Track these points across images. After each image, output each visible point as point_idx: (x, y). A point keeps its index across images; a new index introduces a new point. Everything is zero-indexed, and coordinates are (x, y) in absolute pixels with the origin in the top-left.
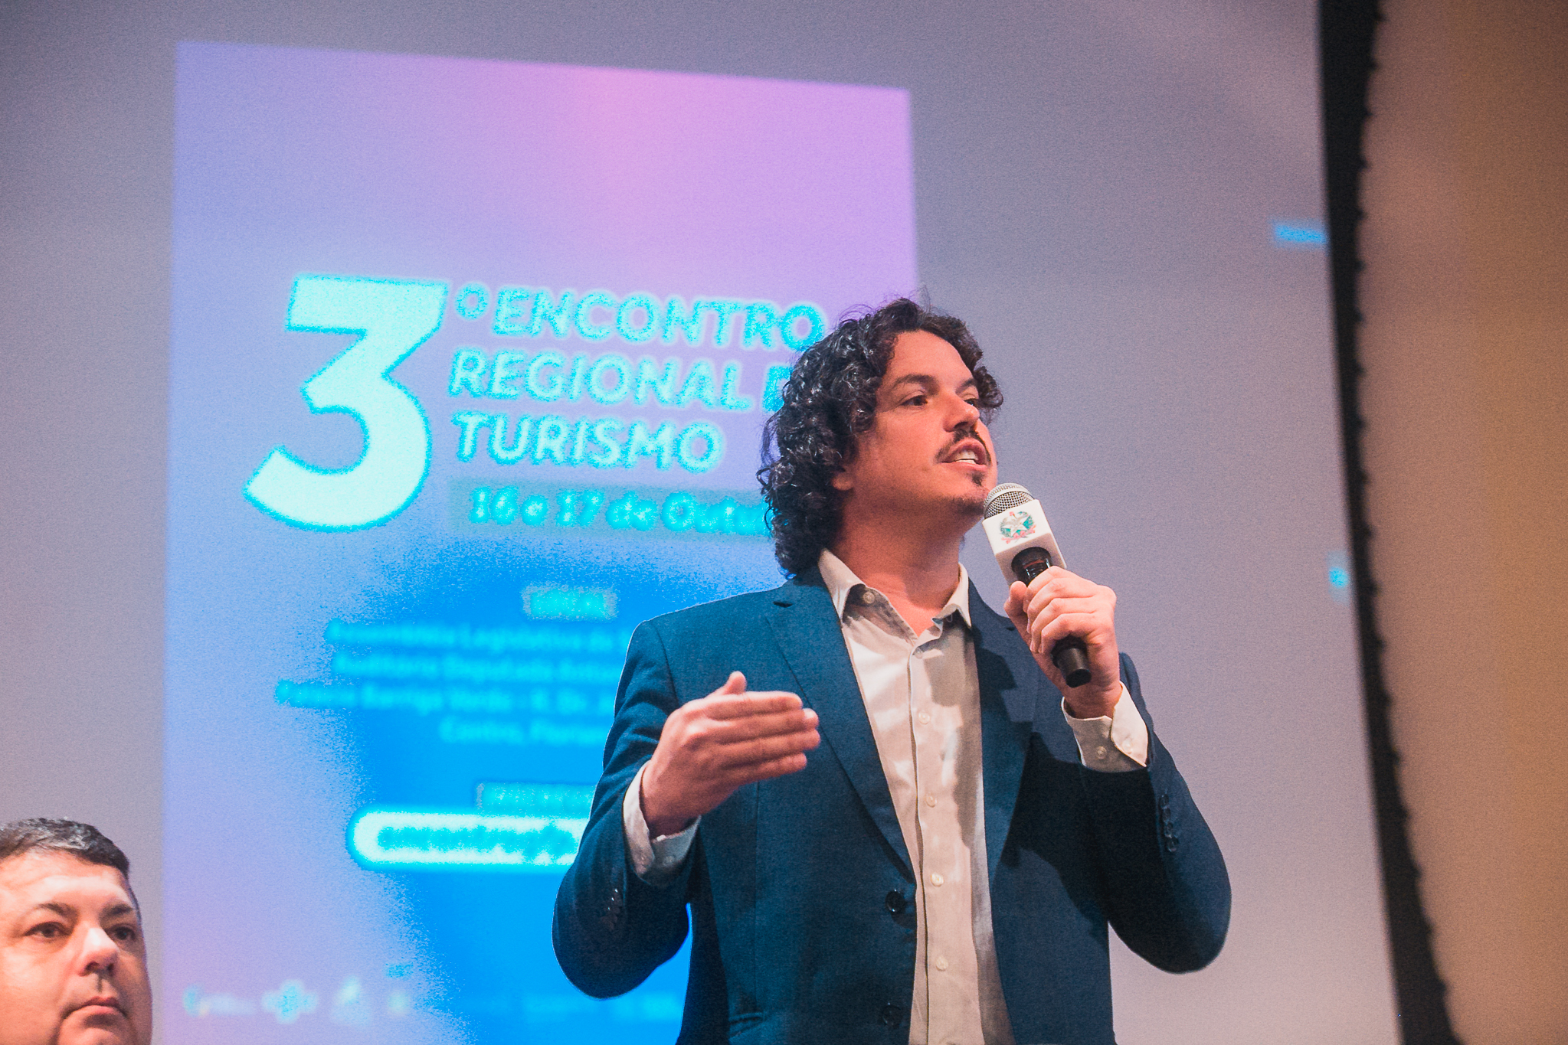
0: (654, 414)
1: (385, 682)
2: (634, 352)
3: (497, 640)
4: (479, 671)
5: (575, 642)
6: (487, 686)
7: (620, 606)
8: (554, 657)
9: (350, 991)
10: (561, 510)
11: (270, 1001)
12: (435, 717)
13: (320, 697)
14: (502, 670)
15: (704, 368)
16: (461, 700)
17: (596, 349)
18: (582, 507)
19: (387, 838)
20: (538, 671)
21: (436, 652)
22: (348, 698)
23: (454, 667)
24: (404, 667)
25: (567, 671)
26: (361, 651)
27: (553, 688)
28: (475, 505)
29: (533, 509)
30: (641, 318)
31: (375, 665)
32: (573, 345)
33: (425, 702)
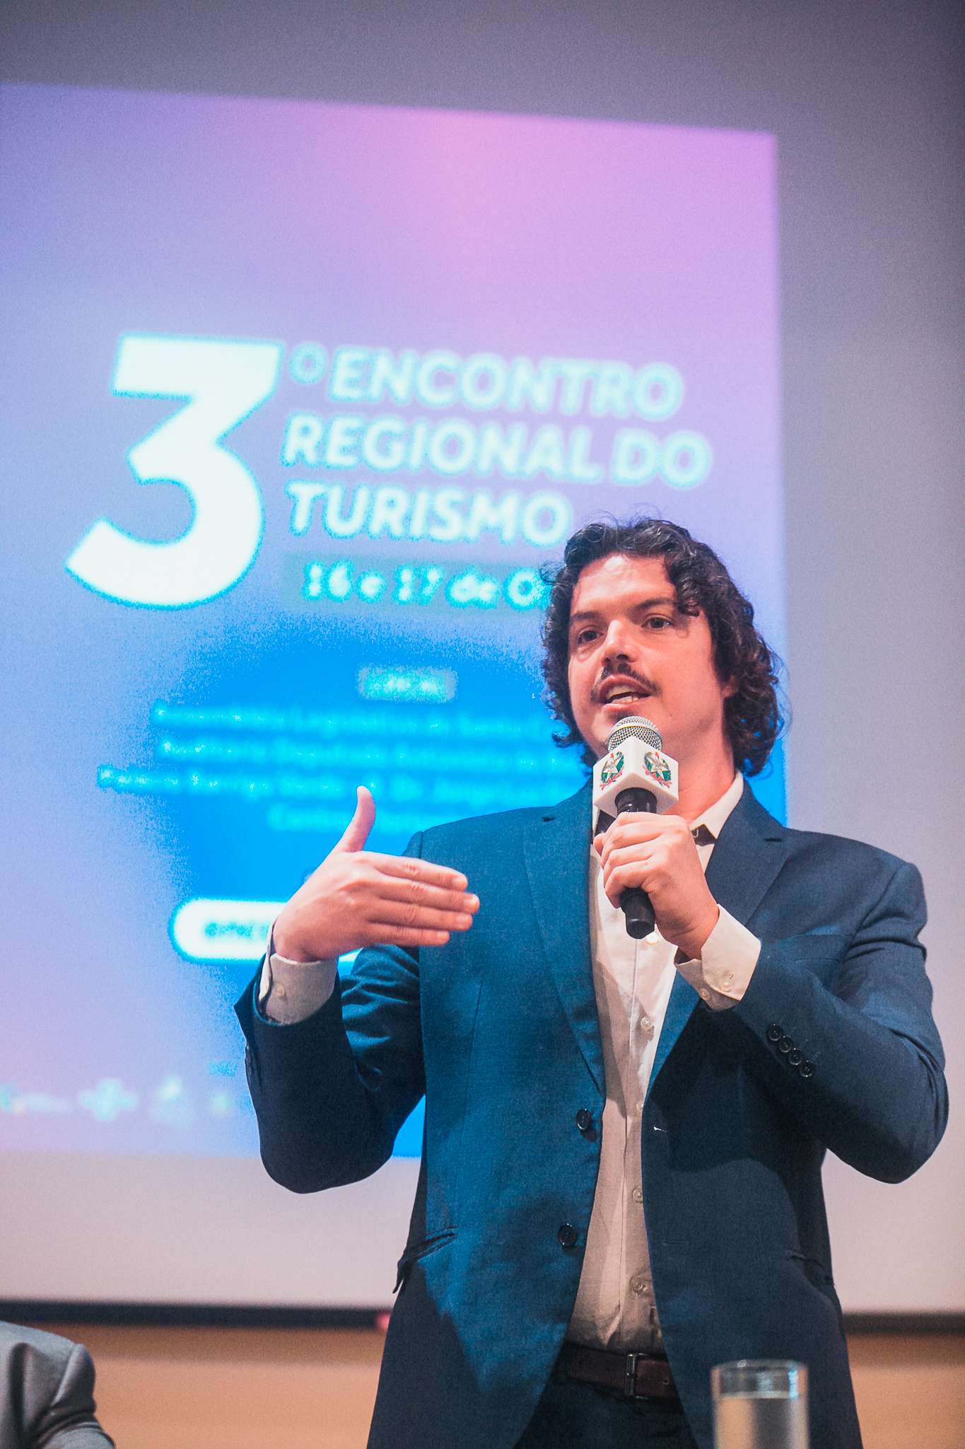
0: (497, 484)
1: (210, 767)
2: (477, 419)
3: (330, 723)
4: (311, 756)
5: (410, 726)
6: (319, 771)
7: (460, 689)
8: (387, 741)
9: (171, 1089)
10: (398, 584)
11: (87, 1099)
12: (265, 803)
13: (143, 781)
14: (336, 755)
15: (549, 436)
16: (293, 786)
17: (437, 416)
18: (421, 582)
19: (211, 930)
20: (372, 756)
21: (265, 736)
22: (172, 782)
23: (285, 751)
24: (232, 751)
25: (403, 756)
26: (185, 734)
27: (387, 774)
28: (307, 580)
29: (371, 586)
30: (483, 382)
31: (199, 749)
32: (413, 410)
33: (253, 788)
